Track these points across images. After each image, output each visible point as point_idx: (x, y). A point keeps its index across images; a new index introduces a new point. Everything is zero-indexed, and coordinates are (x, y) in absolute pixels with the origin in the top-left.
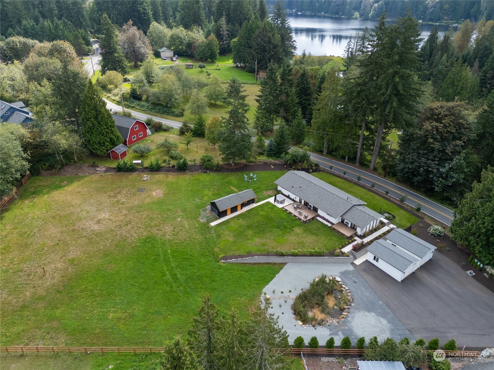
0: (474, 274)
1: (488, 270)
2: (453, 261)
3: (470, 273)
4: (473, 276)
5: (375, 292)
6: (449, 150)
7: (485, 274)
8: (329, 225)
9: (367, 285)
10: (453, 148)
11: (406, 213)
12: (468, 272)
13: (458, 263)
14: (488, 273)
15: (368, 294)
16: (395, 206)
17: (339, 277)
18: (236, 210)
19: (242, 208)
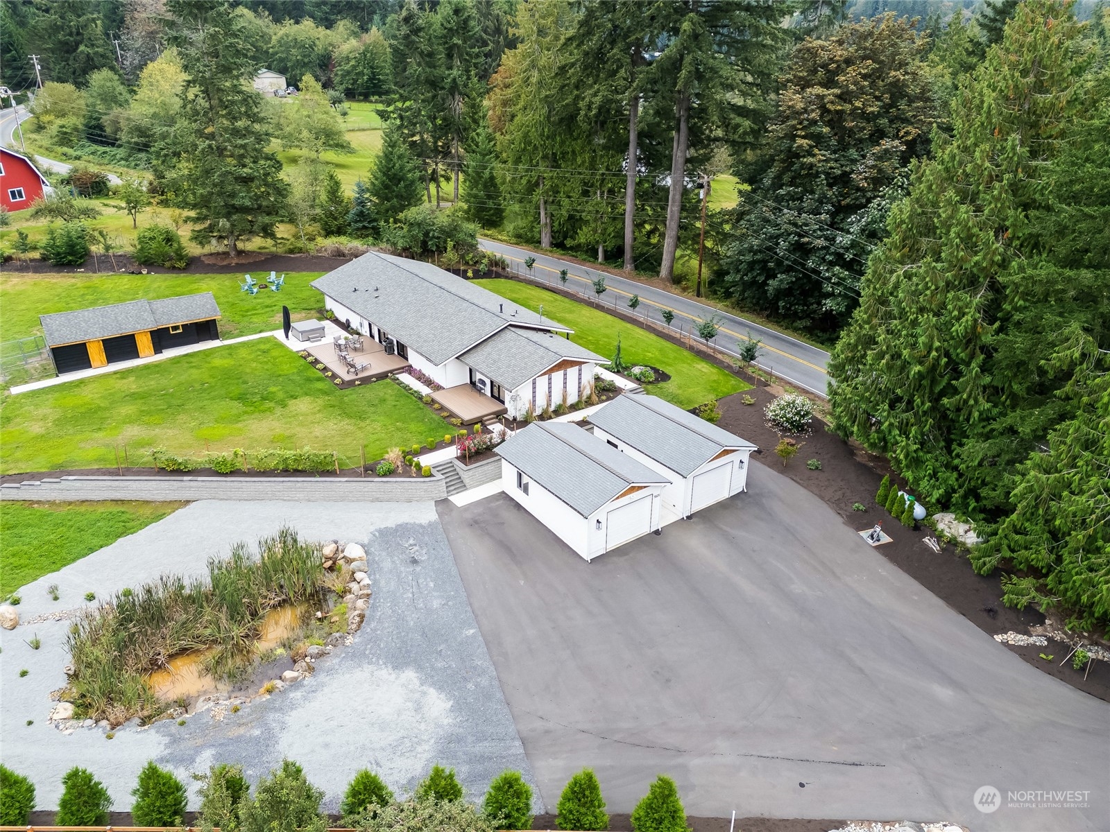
0: (886, 539)
1: (940, 526)
2: (822, 498)
3: (872, 536)
4: (882, 549)
5: (469, 596)
6: (861, 174)
7: (926, 540)
8: (425, 390)
9: (454, 571)
10: (873, 167)
11: (715, 370)
12: (865, 534)
13: (838, 505)
14: (939, 537)
15: (436, 604)
16: (686, 353)
17: (363, 546)
18: (134, 354)
19: (158, 349)
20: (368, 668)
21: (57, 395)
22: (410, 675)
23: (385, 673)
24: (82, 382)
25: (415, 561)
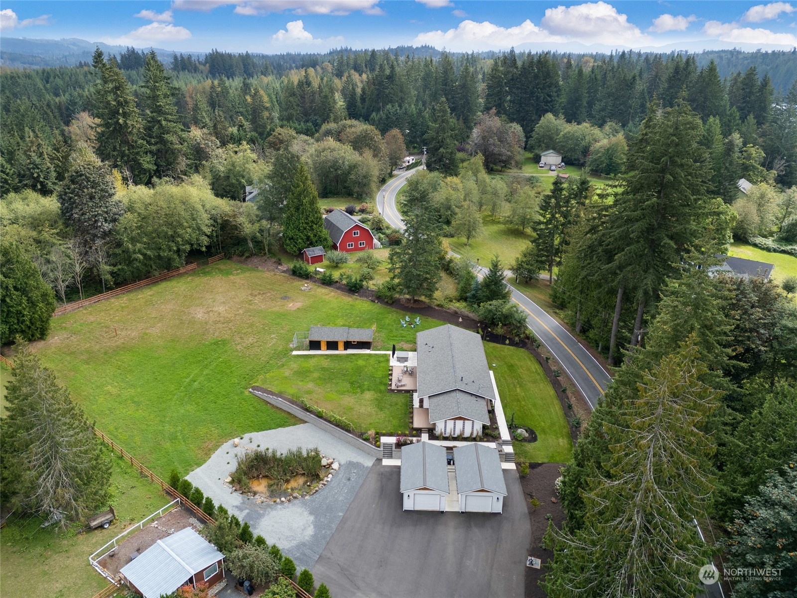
0: (537, 566)
3: (532, 562)
5: (352, 501)
8: (416, 406)
9: (357, 490)
15: (341, 499)
17: (340, 464)
18: (336, 348)
19: (346, 349)
20: (303, 509)
21: (303, 359)
22: (312, 518)
23: (306, 513)
24: (314, 356)
25: (349, 479)
